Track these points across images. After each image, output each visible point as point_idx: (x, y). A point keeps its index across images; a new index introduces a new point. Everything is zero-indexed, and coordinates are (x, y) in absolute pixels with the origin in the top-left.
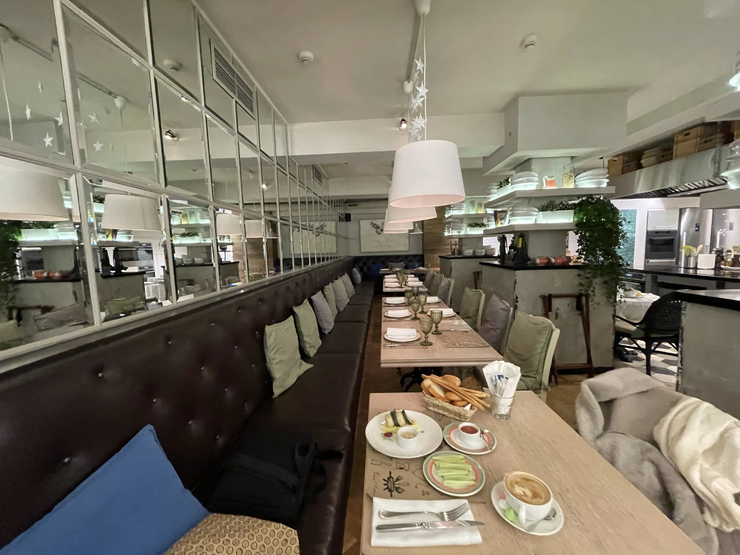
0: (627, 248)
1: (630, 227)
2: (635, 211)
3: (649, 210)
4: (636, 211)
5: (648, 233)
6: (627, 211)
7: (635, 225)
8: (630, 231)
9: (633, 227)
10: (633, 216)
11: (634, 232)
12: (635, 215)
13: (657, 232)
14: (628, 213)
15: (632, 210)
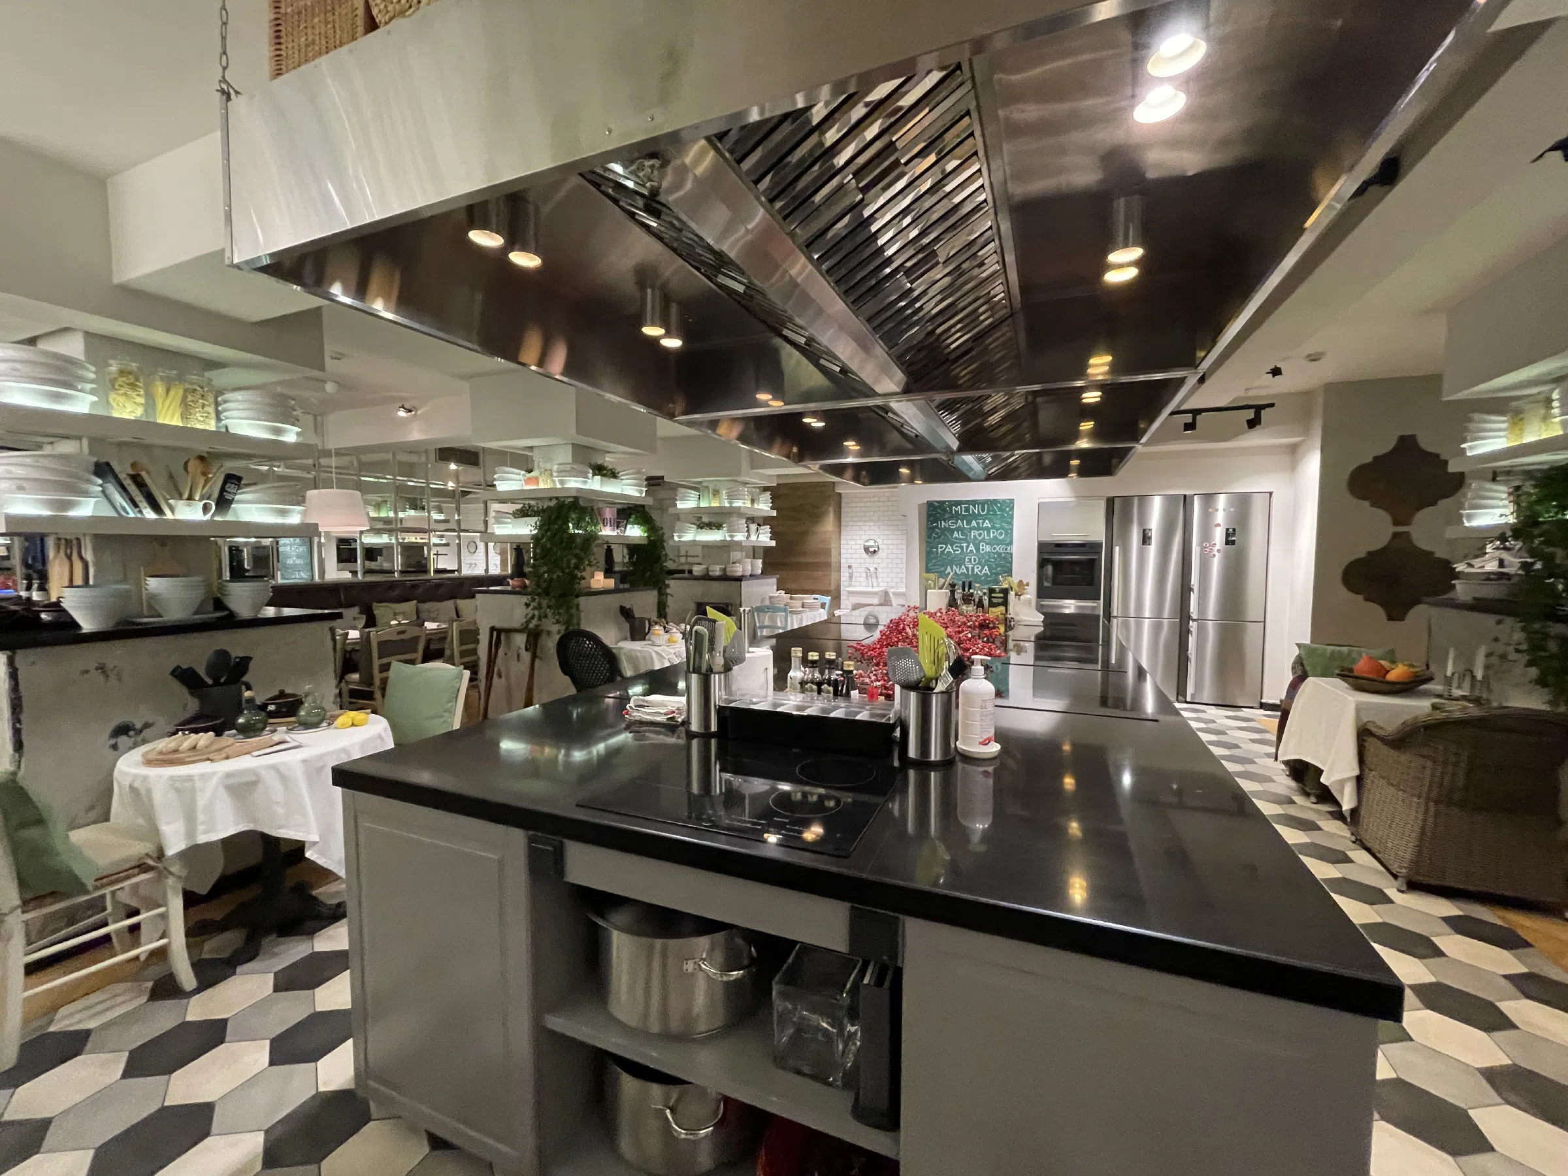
1: (1001, 534)
2: (1010, 503)
3: (1042, 500)
5: (1043, 548)
6: (995, 502)
7: (1012, 530)
8: (1003, 540)
9: (1006, 534)
10: (1007, 513)
11: (1011, 543)
12: (1012, 509)
13: (1058, 545)
14: (997, 507)
15: (1004, 501)
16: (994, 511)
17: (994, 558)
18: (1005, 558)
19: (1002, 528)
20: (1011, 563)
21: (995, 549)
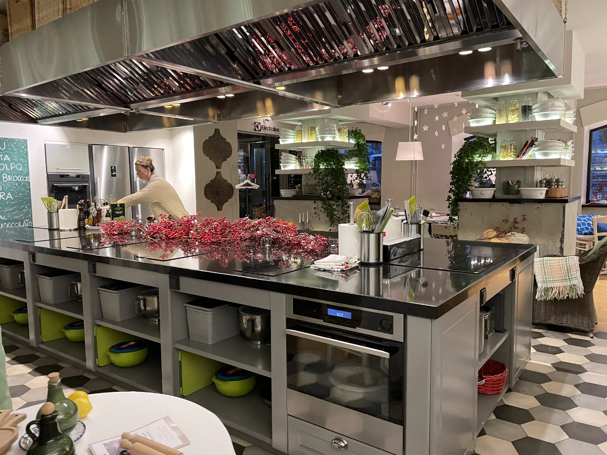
0: (18, 199)
1: (19, 167)
2: (24, 143)
3: (46, 142)
4: (26, 141)
5: (50, 177)
6: (12, 140)
7: (27, 163)
8: (21, 172)
9: (24, 166)
10: (23, 150)
11: (28, 174)
12: (26, 147)
13: (62, 176)
14: (14, 144)
15: (19, 140)
16: (11, 147)
17: (15, 186)
18: (24, 186)
19: (19, 161)
20: (29, 190)
21: (15, 178)
